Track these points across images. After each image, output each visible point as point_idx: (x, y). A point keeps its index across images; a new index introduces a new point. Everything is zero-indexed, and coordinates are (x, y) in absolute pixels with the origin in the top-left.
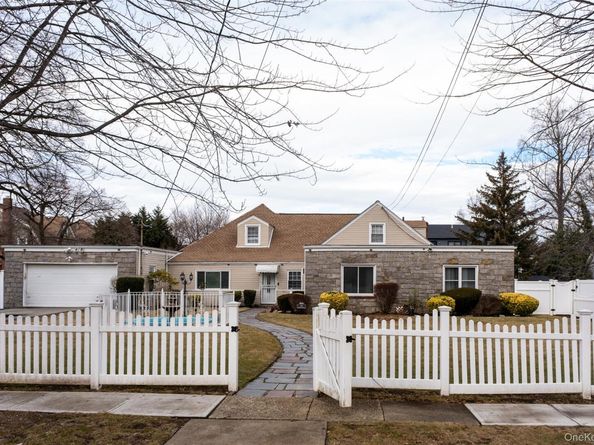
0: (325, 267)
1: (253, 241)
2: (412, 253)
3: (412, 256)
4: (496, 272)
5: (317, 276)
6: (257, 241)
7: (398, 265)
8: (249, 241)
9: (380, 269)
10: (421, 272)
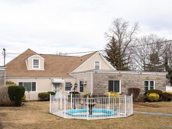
0: (102, 80)
1: (36, 67)
2: (134, 74)
3: (134, 76)
4: (161, 83)
5: (98, 85)
6: (38, 67)
7: (129, 79)
8: (34, 67)
9: (123, 82)
10: (137, 83)
